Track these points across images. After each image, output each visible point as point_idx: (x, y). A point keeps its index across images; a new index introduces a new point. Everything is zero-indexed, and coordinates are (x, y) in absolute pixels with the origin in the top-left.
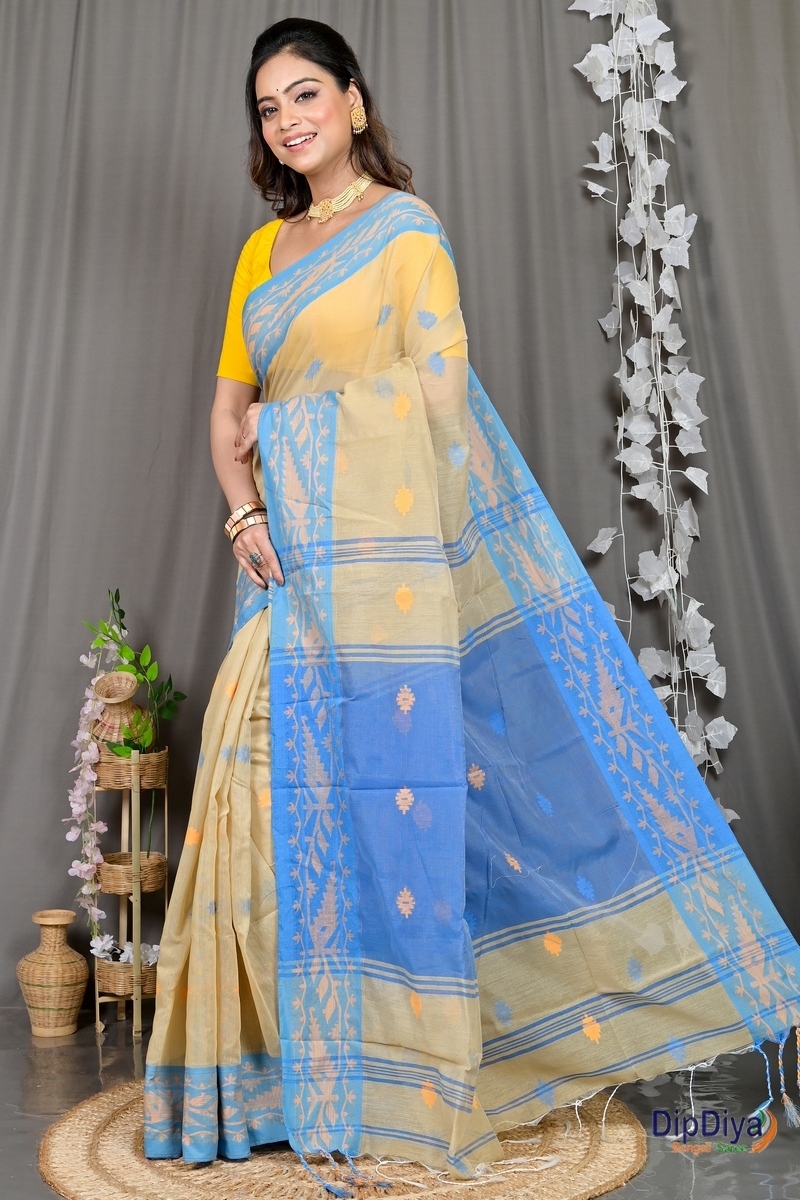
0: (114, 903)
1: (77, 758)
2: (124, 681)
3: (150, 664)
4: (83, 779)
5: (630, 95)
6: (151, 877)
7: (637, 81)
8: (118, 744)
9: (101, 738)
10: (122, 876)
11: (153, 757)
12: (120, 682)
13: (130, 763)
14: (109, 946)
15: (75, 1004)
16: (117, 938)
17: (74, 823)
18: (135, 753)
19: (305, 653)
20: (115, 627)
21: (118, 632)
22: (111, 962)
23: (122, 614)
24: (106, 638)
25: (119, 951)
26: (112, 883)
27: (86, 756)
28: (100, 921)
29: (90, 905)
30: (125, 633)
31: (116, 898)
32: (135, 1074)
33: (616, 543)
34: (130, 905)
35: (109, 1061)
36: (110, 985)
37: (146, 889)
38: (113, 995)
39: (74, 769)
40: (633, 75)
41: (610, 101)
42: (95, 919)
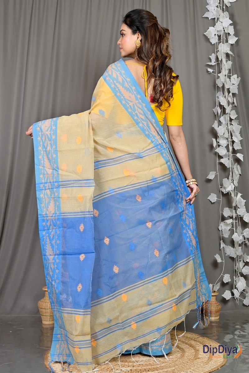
5: (221, 42)
33: (216, 176)
40: (222, 36)
41: (215, 44)
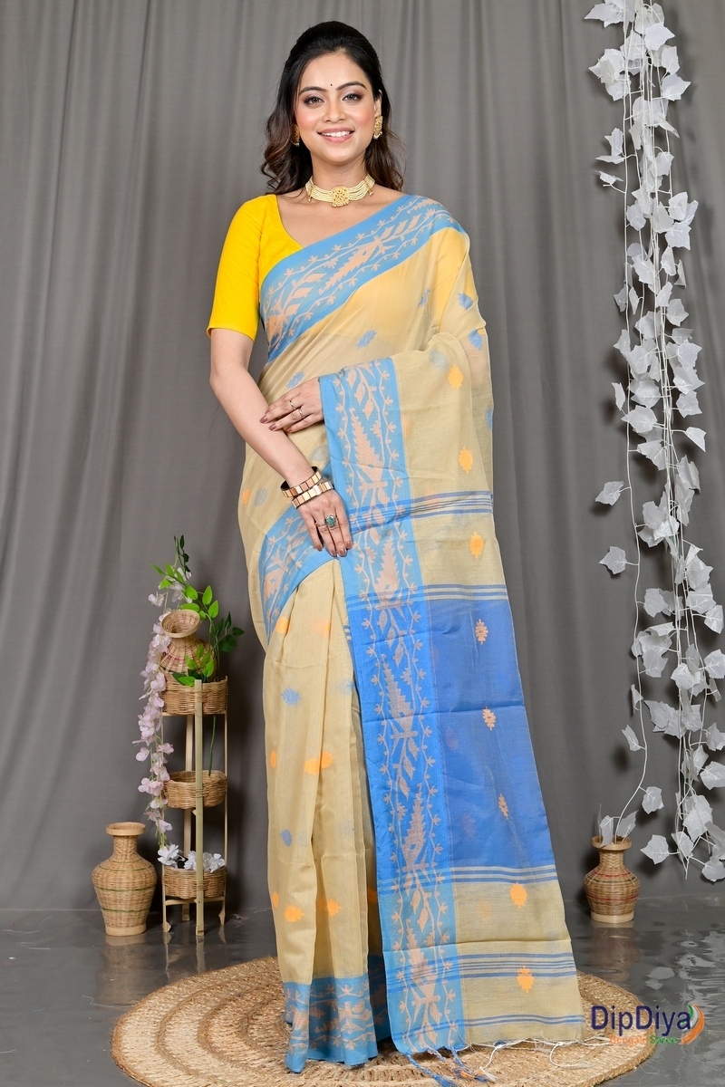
0: (179, 816)
1: (146, 687)
2: (188, 618)
3: (211, 603)
4: (151, 706)
5: (639, 95)
6: (212, 793)
7: (645, 81)
8: (182, 675)
9: (168, 668)
10: (187, 792)
11: (214, 686)
12: (185, 619)
13: (195, 691)
14: (175, 855)
15: (144, 906)
16: (182, 847)
17: (143, 745)
18: (198, 682)
19: (378, 597)
20: (180, 570)
21: (182, 574)
22: (176, 869)
23: (186, 558)
24: (172, 580)
25: (183, 859)
26: (177, 798)
27: (154, 684)
28: (167, 832)
29: (158, 818)
30: (189, 575)
31: (181, 811)
32: (198, 969)
33: (624, 496)
34: (193, 818)
35: (175, 958)
36: (176, 889)
37: (207, 803)
38: (178, 899)
39: (144, 697)
40: (642, 77)
41: (621, 100)
42: (163, 830)
